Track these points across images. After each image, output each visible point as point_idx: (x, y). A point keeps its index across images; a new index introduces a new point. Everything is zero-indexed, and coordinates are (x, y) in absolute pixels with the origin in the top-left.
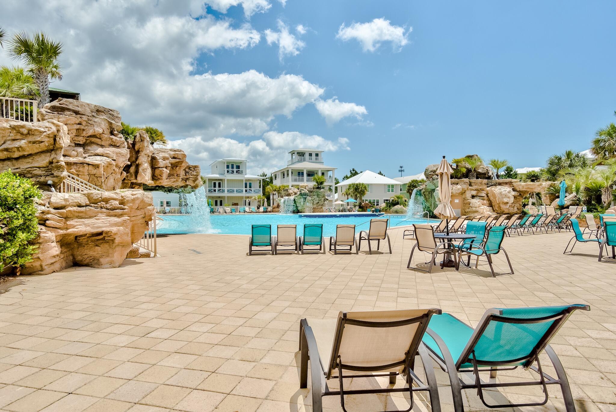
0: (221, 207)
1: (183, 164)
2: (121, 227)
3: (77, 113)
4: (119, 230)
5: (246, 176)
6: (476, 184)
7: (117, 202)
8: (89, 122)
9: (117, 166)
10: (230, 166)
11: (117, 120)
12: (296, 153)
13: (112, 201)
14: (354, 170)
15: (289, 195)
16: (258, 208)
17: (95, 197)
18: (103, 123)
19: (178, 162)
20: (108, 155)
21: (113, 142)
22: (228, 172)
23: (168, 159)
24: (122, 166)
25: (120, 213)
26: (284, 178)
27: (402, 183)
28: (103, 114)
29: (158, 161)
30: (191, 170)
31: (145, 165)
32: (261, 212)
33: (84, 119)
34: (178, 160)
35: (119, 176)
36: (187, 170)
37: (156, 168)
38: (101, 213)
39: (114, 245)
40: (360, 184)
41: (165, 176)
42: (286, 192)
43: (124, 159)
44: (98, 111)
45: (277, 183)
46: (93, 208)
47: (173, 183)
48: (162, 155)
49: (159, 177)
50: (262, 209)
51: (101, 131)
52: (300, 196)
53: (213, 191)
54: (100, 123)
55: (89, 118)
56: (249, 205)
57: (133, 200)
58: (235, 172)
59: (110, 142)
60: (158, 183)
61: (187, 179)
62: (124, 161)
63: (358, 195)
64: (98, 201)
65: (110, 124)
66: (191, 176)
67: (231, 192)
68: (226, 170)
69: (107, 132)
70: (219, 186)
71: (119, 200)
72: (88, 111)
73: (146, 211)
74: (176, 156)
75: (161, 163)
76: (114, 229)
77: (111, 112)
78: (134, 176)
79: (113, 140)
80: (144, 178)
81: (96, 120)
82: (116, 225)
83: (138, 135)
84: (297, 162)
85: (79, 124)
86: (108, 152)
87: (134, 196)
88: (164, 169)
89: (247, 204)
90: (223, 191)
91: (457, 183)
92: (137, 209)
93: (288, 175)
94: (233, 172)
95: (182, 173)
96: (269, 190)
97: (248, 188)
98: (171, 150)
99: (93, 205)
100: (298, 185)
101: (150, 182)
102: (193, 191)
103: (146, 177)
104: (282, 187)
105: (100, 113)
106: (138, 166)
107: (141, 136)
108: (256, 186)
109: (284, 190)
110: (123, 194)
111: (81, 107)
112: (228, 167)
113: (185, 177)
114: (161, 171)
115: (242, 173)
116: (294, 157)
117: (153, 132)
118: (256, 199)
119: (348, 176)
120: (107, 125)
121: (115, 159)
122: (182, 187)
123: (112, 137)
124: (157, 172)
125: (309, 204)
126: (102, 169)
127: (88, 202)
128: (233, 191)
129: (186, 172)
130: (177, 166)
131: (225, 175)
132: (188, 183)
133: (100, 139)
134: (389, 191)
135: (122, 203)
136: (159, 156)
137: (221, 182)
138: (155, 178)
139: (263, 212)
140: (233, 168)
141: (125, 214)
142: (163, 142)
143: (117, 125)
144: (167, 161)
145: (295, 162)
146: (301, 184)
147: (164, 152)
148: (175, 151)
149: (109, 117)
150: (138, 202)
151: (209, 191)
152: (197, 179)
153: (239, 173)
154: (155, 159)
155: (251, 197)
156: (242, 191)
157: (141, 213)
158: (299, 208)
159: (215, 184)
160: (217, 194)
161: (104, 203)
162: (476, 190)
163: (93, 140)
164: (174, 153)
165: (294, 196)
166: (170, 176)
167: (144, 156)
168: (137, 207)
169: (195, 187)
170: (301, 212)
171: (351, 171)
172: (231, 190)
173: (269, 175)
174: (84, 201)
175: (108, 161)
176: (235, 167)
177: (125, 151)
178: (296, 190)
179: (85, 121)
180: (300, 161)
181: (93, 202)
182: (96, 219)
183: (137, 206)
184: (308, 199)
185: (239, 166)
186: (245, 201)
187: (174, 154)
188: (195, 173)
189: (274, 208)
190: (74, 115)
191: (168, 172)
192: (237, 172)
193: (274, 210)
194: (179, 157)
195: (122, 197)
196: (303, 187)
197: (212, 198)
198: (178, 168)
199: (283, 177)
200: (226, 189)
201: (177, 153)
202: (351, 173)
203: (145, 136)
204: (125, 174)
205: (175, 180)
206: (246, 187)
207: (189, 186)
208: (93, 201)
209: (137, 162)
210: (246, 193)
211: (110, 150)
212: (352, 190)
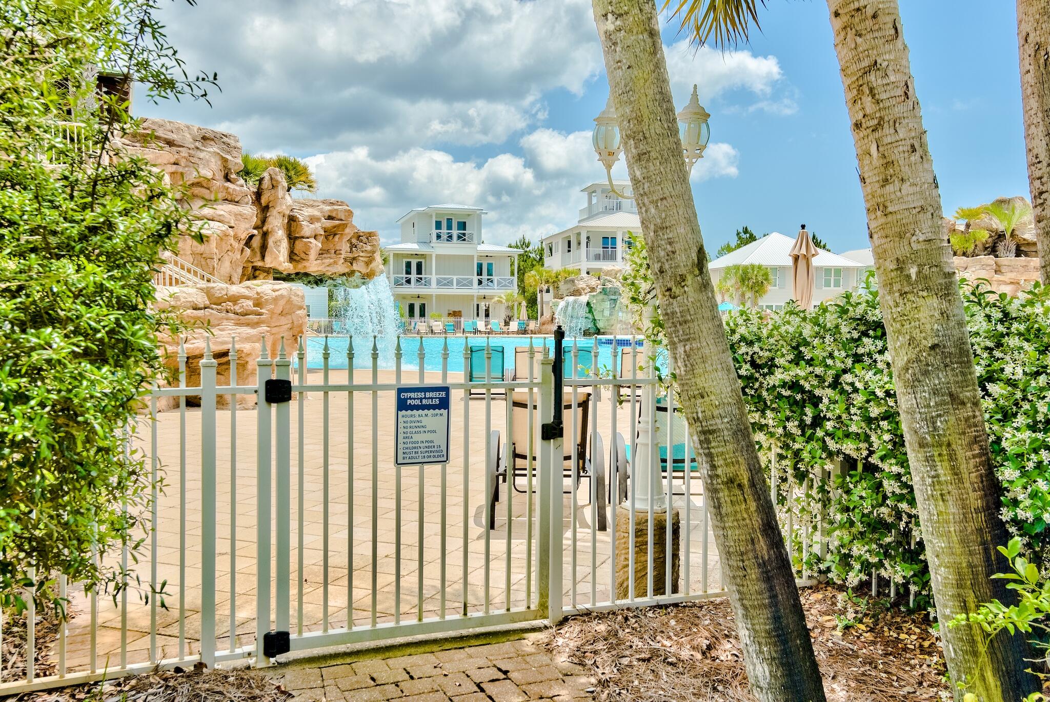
0: (423, 319)
1: (347, 231)
2: (257, 344)
3: (170, 143)
4: (253, 349)
5: (481, 248)
6: (1012, 269)
7: (251, 303)
8: (191, 159)
9: (236, 237)
10: (444, 224)
11: (235, 153)
12: (599, 191)
13: (243, 300)
14: (746, 231)
15: (577, 293)
16: (507, 323)
17: (218, 295)
18: (213, 160)
19: (338, 226)
20: (222, 218)
21: (229, 193)
22: (439, 237)
23: (318, 220)
24: (243, 237)
25: (256, 320)
26: (569, 251)
27: (860, 265)
28: (212, 143)
29: (301, 225)
30: (361, 241)
31: (279, 234)
32: (513, 333)
33: (183, 154)
34: (337, 222)
35: (239, 257)
36: (354, 241)
37: (296, 238)
38: (227, 319)
39: (247, 372)
40: (753, 267)
41: (313, 254)
42: (569, 286)
43: (247, 226)
44: (204, 138)
45: (554, 263)
46: (214, 312)
47: (328, 268)
48: (307, 212)
49: (303, 255)
50: (514, 326)
51: (209, 175)
52: (601, 297)
53: (404, 281)
54: (208, 161)
55: (191, 151)
56: (487, 315)
57: (276, 300)
58: (455, 237)
59: (224, 194)
60: (300, 268)
61: (354, 259)
62: (245, 229)
63: (748, 294)
64: (222, 300)
65: (225, 160)
66: (361, 254)
67: (445, 285)
68: (434, 232)
69: (220, 176)
70: (419, 271)
71: (254, 299)
72: (188, 140)
73: (295, 319)
74: (334, 215)
75: (307, 229)
76: (247, 347)
77: (225, 139)
78: (259, 254)
79: (231, 191)
80: (276, 258)
81: (202, 155)
82: (248, 339)
83: (267, 178)
84: (601, 213)
85: (175, 164)
86: (222, 213)
87: (277, 293)
88: (312, 240)
89: (482, 313)
90: (428, 283)
91: (965, 266)
92: (281, 314)
93: (579, 244)
94: (450, 237)
95: (345, 247)
96: (531, 280)
97: (485, 277)
98: (324, 202)
99: (214, 306)
100: (600, 270)
101: (286, 267)
102: (364, 283)
103: (279, 257)
104: (562, 274)
105: (208, 142)
106: (265, 235)
107: (271, 179)
108: (502, 272)
109: (566, 282)
110: (259, 289)
111: (178, 134)
112: (438, 225)
113: (351, 255)
114: (306, 243)
115: (472, 239)
116: (594, 201)
117: (290, 167)
118: (501, 302)
119: (733, 245)
120: (219, 163)
121: (233, 225)
122: (344, 274)
123: (228, 184)
124: (299, 245)
125: (624, 315)
126: (213, 244)
127: (207, 302)
128: (449, 283)
129: (352, 246)
130: (335, 235)
131: (432, 245)
132: (355, 267)
133: (208, 189)
134: (828, 284)
135: (258, 304)
136: (302, 215)
137: (423, 261)
138: (295, 257)
139: (518, 332)
140: (449, 227)
141: (263, 322)
142: (309, 186)
143: (237, 162)
144: (318, 225)
145: (597, 214)
146: (607, 266)
147: (312, 206)
148: (332, 204)
149: (223, 149)
150: (282, 303)
151: (397, 283)
152: (374, 259)
153: (464, 240)
154: (295, 221)
155: (491, 298)
156: (471, 283)
157: (287, 322)
158: (600, 325)
159: (408, 265)
160: (413, 289)
161: (230, 304)
162: (1012, 283)
163: (197, 190)
164: (329, 208)
165: (588, 295)
166: (322, 253)
167: (278, 215)
168: (279, 312)
169: (367, 277)
170: (604, 334)
171: (738, 234)
172: (445, 279)
173: (535, 245)
174: (202, 300)
175: (224, 229)
176: (455, 225)
177: (250, 211)
178: (593, 282)
179: (184, 157)
180: (609, 210)
181: (216, 301)
182: (220, 330)
183: (281, 309)
184: (621, 303)
185: (465, 223)
186: (478, 305)
187: (331, 211)
188: (369, 248)
189: (544, 324)
190: (167, 148)
191: (320, 245)
192: (459, 237)
193: (544, 327)
194: (339, 217)
195: (258, 293)
196: (610, 275)
197: (404, 297)
198: (337, 237)
199: (567, 249)
200: (434, 278)
201: (336, 207)
202: (740, 238)
203: (279, 178)
204: (248, 251)
205: (332, 261)
206: (480, 273)
207: (357, 274)
208: (214, 300)
209: (265, 229)
210: (480, 287)
211: (223, 209)
212: (733, 281)
